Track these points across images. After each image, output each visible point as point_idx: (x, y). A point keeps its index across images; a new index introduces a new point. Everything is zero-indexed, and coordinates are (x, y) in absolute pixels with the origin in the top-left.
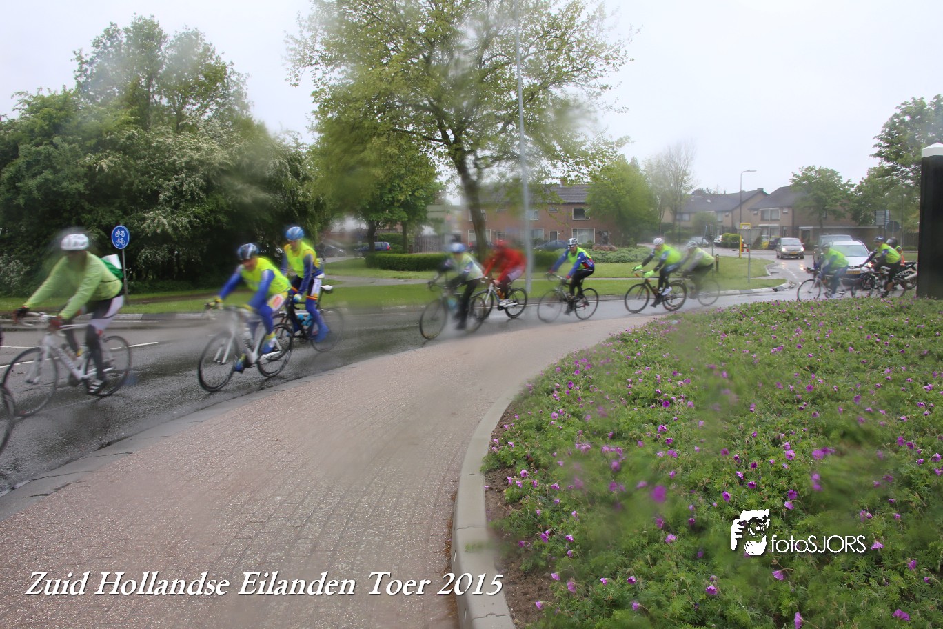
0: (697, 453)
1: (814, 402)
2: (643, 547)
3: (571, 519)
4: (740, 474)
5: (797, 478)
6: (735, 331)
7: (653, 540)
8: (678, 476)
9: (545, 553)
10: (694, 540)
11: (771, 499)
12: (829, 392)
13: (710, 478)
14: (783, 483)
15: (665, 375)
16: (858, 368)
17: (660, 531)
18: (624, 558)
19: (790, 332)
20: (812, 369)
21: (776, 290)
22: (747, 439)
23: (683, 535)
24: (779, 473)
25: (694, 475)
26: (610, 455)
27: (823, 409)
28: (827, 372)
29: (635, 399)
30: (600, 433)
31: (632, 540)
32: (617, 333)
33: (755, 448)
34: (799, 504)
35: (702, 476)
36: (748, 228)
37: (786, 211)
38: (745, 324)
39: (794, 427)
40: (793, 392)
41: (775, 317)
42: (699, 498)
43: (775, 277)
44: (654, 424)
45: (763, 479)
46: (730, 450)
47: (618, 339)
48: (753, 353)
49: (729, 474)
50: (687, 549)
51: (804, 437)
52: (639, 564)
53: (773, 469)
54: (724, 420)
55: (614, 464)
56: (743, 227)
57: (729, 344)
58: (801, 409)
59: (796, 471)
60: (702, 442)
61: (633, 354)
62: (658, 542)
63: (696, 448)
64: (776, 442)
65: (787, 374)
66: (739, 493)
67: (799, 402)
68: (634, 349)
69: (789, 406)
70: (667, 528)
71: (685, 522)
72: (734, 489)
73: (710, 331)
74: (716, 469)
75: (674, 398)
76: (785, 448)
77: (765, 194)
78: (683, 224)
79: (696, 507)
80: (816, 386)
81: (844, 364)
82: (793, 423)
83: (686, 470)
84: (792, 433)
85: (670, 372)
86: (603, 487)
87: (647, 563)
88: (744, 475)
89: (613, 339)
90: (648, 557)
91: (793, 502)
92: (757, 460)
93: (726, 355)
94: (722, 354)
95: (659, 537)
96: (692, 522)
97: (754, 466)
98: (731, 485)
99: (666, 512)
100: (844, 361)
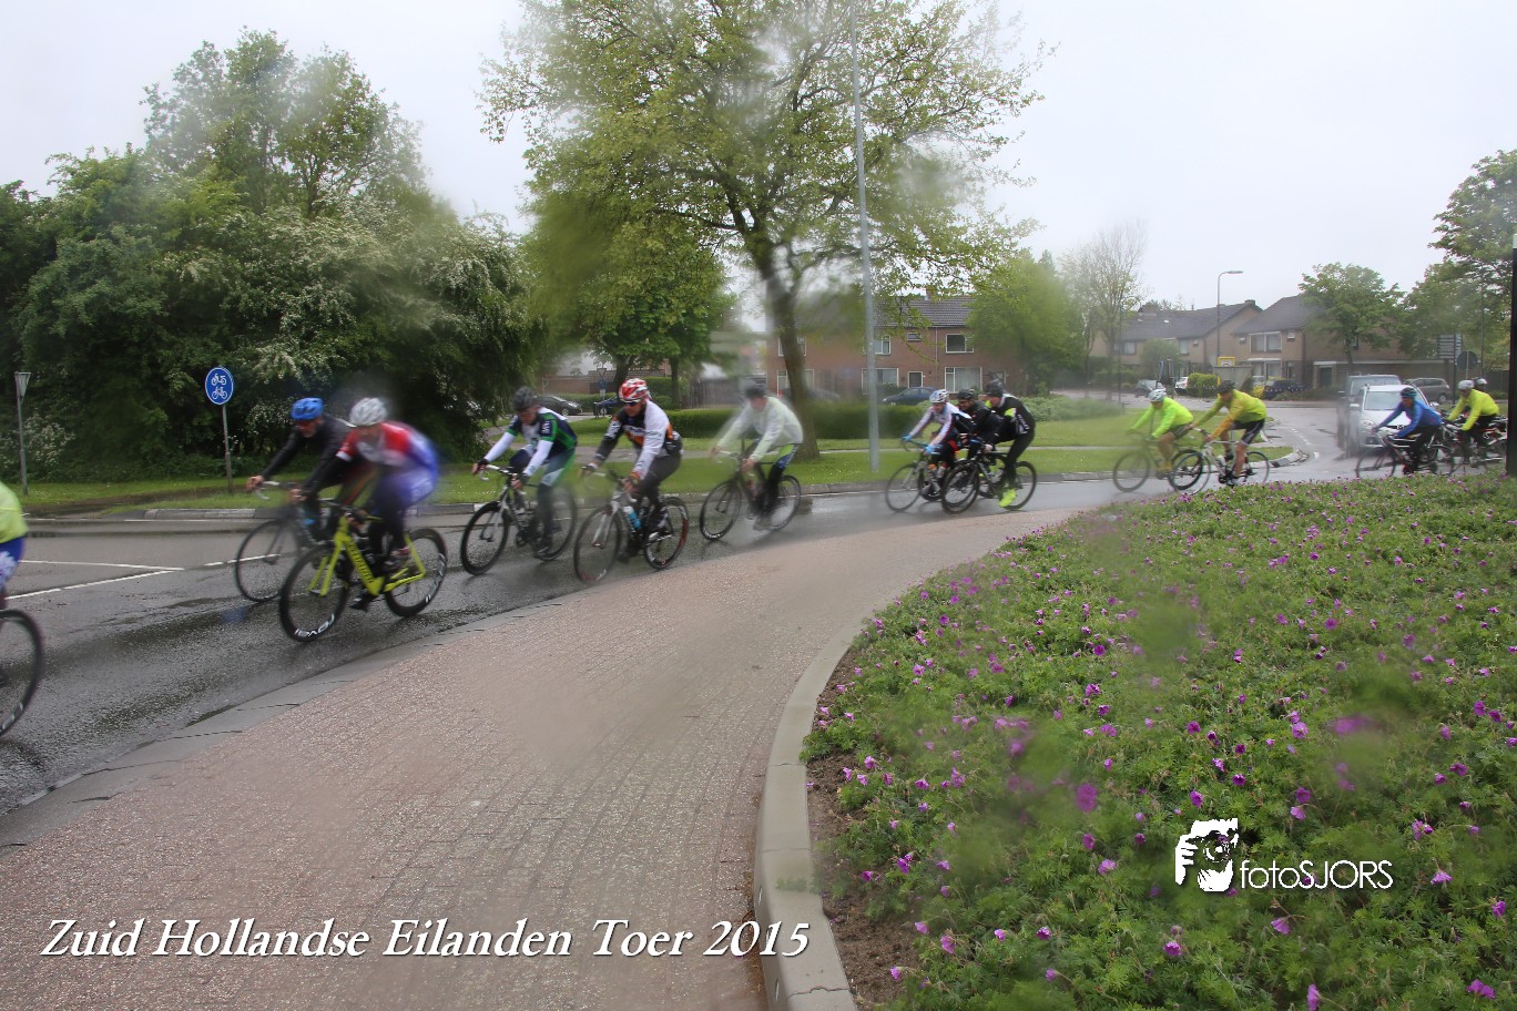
0: (1149, 729)
1: (1337, 646)
2: (1063, 880)
3: (946, 836)
4: (1219, 763)
5: (1311, 768)
6: (1210, 532)
7: (1078, 868)
8: (1118, 767)
9: (904, 889)
10: (1144, 869)
11: (1270, 802)
12: (1364, 630)
13: (1170, 769)
14: (1287, 777)
15: (1098, 603)
16: (1409, 590)
17: (1089, 855)
18: (1032, 898)
19: (1298, 533)
20: (1334, 592)
21: (1276, 465)
22: (1230, 705)
23: (1128, 862)
24: (1281, 761)
25: (1144, 764)
26: (1008, 733)
27: (1354, 657)
28: (1359, 597)
29: (1048, 642)
30: (993, 698)
31: (1043, 870)
32: (1018, 536)
33: (1242, 720)
34: (1314, 811)
35: (1156, 765)
36: (1231, 364)
37: (1292, 336)
38: (1225, 519)
39: (1305, 687)
40: (1304, 630)
41: (1275, 508)
42: (1151, 801)
43: (1275, 444)
44: (1080, 683)
45: (1256, 770)
46: (1203, 723)
47: (1021, 546)
48: (1239, 566)
49: (1200, 762)
50: (1134, 882)
51: (1322, 703)
52: (1056, 907)
53: (1271, 755)
54: (1192, 675)
55: (1015, 747)
56: (1222, 364)
57: (1201, 554)
58: (1318, 657)
59: (1310, 757)
60: (1157, 711)
61: (1044, 570)
62: (1086, 872)
63: (1148, 721)
64: (1276, 711)
65: (1295, 601)
66: (1218, 792)
67: (1314, 645)
68: (1046, 562)
69: (1298, 652)
70: (1099, 850)
71: (1130, 839)
72: (1209, 787)
73: (1169, 533)
74: (1180, 755)
75: (1111, 640)
76: (1290, 720)
77: (1258, 310)
78: (1124, 359)
79: (1148, 816)
80: (1342, 620)
81: (1387, 583)
82: (1304, 679)
83: (1130, 756)
84: (1302, 697)
85: (1104, 598)
86: (996, 785)
87: (1069, 905)
88: (1226, 765)
89: (1010, 546)
90: (1071, 896)
91: (1305, 807)
92: (1245, 741)
93: (1196, 570)
94: (1189, 570)
95: (1088, 864)
96: (1140, 839)
97: (1240, 749)
98: (1203, 780)
99: (1097, 823)
100: (1387, 579)
